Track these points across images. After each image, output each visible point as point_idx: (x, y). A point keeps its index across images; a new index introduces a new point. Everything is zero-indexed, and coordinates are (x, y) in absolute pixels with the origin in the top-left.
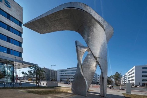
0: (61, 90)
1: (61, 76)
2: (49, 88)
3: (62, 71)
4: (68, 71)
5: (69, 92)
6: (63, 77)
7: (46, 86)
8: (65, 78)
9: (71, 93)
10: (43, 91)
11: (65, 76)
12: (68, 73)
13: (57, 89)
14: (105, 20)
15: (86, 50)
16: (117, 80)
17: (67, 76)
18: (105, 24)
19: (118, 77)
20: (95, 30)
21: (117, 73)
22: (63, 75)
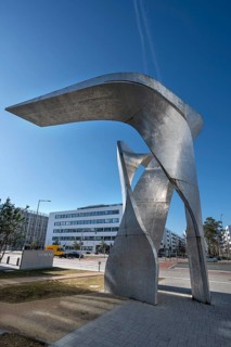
0: (67, 279)
1: (58, 231)
2: (30, 276)
3: (63, 216)
4: (79, 215)
5: (93, 287)
6: (64, 235)
7: (18, 268)
8: (68, 238)
9: (103, 291)
10: (13, 287)
11: (69, 231)
12: (78, 223)
13: (54, 278)
14: (185, 103)
15: (140, 161)
16: (214, 241)
17: (74, 231)
18: (187, 110)
19: (215, 232)
20: (166, 119)
21: (209, 219)
22: (64, 227)
